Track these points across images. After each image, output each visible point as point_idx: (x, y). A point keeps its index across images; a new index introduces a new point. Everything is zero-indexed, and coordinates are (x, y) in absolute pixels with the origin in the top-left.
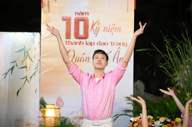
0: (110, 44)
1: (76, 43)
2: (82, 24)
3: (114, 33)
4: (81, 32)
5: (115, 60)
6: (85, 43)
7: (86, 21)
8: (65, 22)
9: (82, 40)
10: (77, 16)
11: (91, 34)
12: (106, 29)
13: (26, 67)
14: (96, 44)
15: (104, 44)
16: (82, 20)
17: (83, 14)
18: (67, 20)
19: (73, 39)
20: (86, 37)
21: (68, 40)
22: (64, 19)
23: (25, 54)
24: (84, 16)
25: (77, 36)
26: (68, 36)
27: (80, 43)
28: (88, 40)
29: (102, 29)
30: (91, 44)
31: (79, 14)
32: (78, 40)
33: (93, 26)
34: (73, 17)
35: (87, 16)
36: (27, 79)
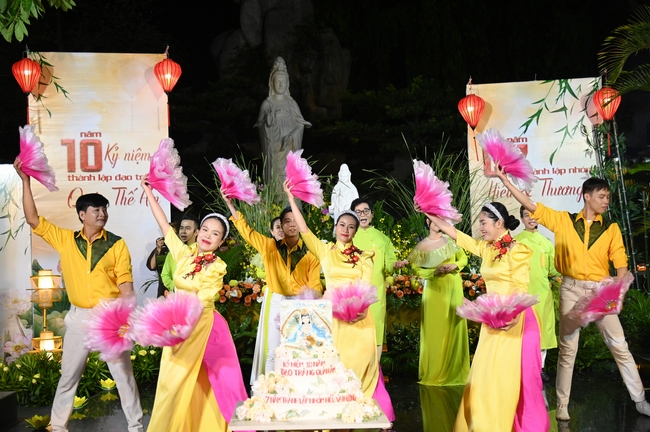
0: (134, 178)
1: (84, 179)
2: (91, 150)
3: (140, 161)
4: (91, 162)
5: (144, 200)
6: (97, 178)
7: (97, 146)
8: (65, 148)
9: (93, 174)
10: (84, 138)
11: (106, 164)
12: (127, 157)
13: (8, 216)
14: (113, 178)
15: (126, 178)
16: (91, 144)
17: (92, 135)
18: (70, 145)
19: (79, 172)
20: (98, 168)
21: (71, 174)
22: (63, 143)
23: (6, 196)
24: (95, 138)
25: (85, 167)
26: (71, 167)
27: (89, 178)
28: (101, 173)
29: (121, 156)
30: (106, 178)
31: (86, 135)
32: (88, 174)
33: (108, 152)
34: (78, 140)
35: (98, 138)
36: (10, 234)
